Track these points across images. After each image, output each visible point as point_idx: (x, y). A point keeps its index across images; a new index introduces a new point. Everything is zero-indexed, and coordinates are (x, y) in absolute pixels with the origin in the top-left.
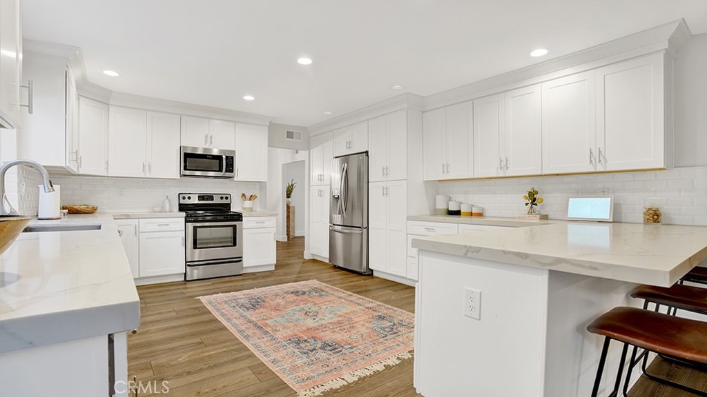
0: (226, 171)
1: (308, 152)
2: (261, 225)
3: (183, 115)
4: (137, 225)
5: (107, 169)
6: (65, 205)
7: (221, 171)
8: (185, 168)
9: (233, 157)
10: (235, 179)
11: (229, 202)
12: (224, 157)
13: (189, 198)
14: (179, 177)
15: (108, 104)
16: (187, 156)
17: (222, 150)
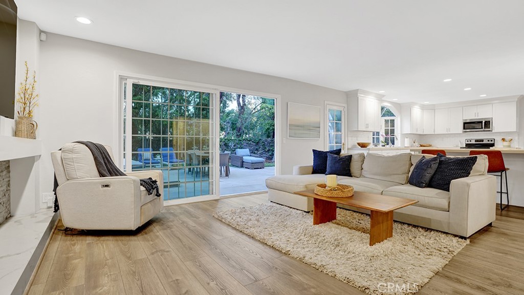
0: (485, 128)
3: (464, 106)
5: (434, 131)
7: (482, 128)
8: (464, 129)
9: (489, 121)
10: (493, 131)
11: (493, 142)
12: (484, 121)
13: (470, 141)
14: (462, 132)
15: (435, 110)
16: (465, 123)
17: (482, 119)
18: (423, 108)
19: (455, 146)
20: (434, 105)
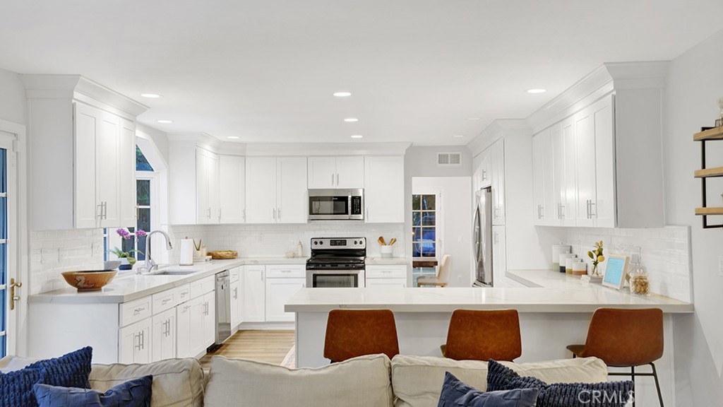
0: (353, 213)
1: (470, 178)
2: (387, 275)
3: (311, 156)
4: (264, 271)
5: (244, 217)
6: (210, 251)
7: (347, 213)
8: (311, 213)
9: (360, 197)
10: (366, 221)
11: (362, 247)
12: (350, 197)
13: (321, 243)
14: (306, 222)
15: (245, 156)
16: (312, 200)
17: (348, 190)
18: (222, 150)
19: (291, 255)
20: (244, 145)
